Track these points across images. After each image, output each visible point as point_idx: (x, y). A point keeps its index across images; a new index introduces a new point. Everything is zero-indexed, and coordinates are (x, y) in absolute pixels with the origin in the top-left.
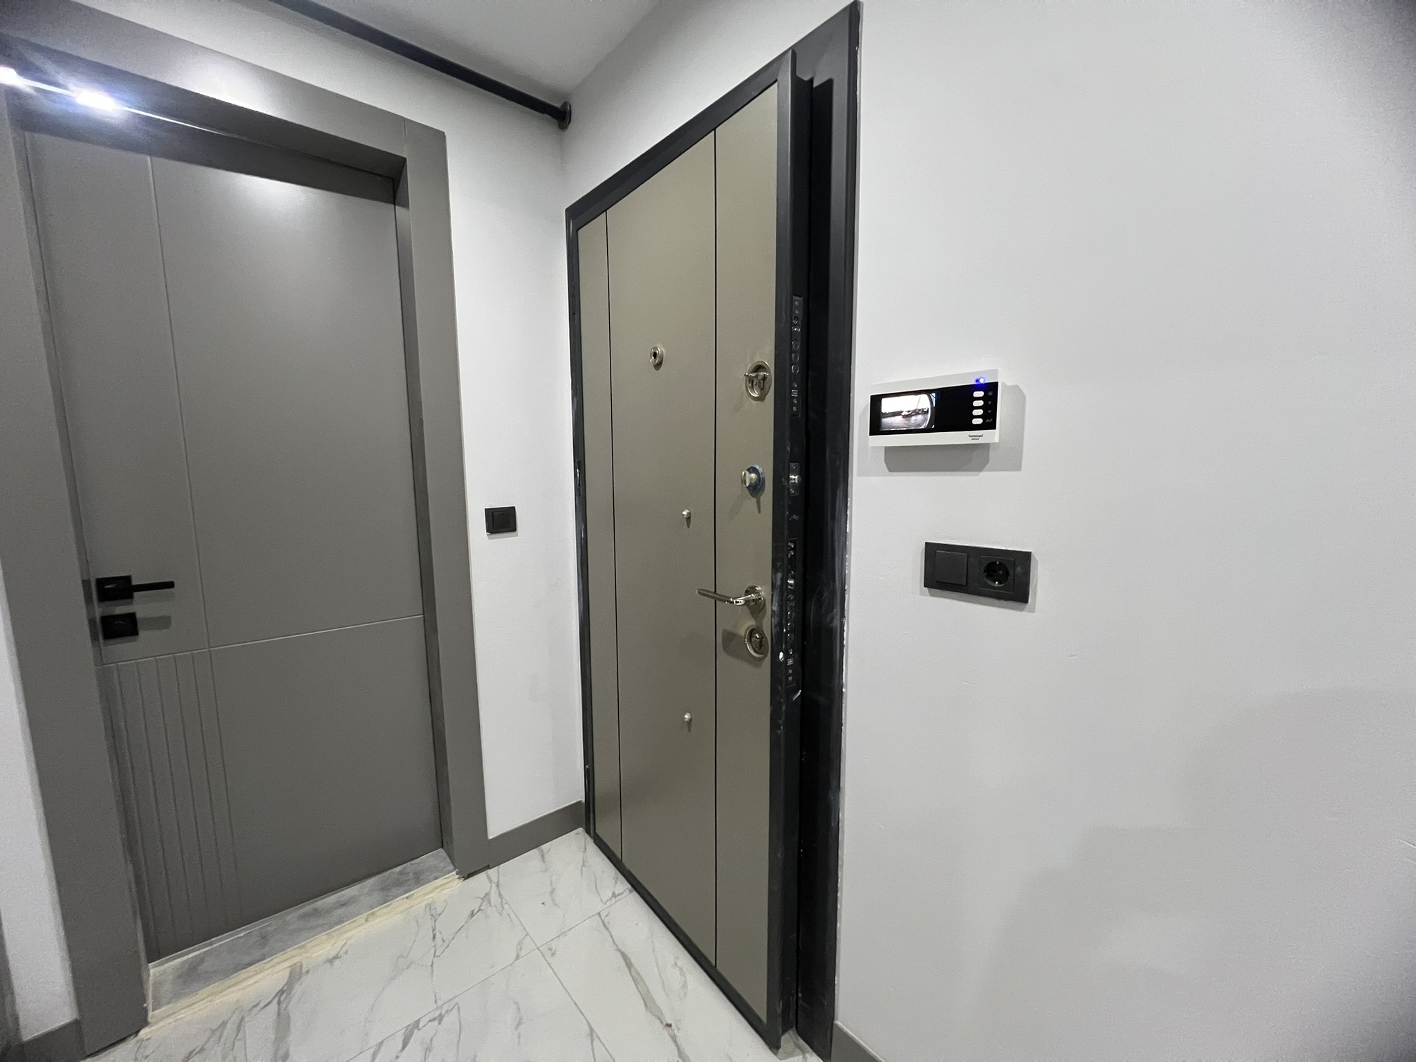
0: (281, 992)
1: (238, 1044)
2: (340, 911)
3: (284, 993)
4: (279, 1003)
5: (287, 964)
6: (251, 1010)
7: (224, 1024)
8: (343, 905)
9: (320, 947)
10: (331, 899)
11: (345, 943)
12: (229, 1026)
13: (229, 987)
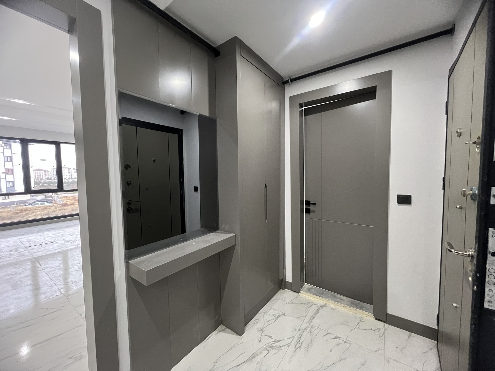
0: (320, 306)
1: (309, 308)
2: (339, 300)
3: (321, 307)
4: (319, 307)
5: (324, 302)
6: (314, 305)
7: (310, 303)
8: (341, 299)
9: (331, 304)
10: (339, 296)
11: (337, 308)
12: (310, 304)
13: (313, 297)
